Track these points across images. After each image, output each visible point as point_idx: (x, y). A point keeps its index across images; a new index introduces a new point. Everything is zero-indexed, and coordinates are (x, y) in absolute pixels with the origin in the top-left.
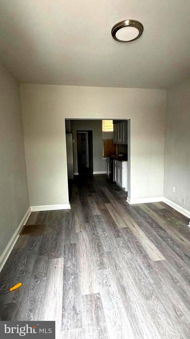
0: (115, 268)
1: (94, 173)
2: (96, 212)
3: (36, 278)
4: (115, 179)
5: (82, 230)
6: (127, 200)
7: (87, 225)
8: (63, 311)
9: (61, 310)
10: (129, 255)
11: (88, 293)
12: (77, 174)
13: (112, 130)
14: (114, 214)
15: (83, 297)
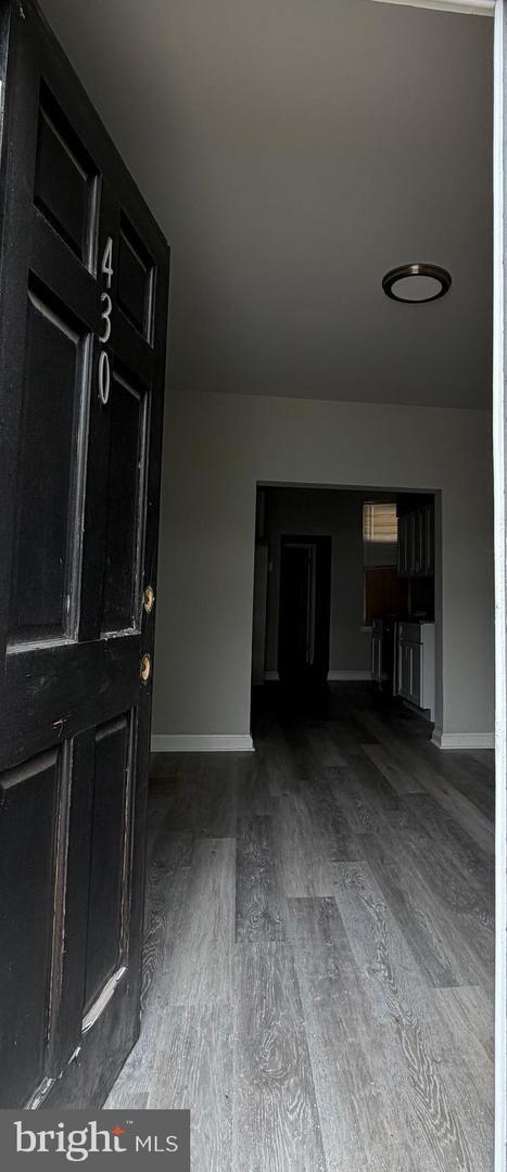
0: (380, 862)
1: (332, 676)
2: (334, 759)
3: (161, 866)
4: (397, 687)
5: (288, 793)
6: (432, 740)
7: (302, 784)
8: (237, 917)
9: (232, 915)
10: (424, 842)
11: (303, 895)
12: (275, 676)
13: (394, 538)
14: (389, 768)
15: (289, 900)
